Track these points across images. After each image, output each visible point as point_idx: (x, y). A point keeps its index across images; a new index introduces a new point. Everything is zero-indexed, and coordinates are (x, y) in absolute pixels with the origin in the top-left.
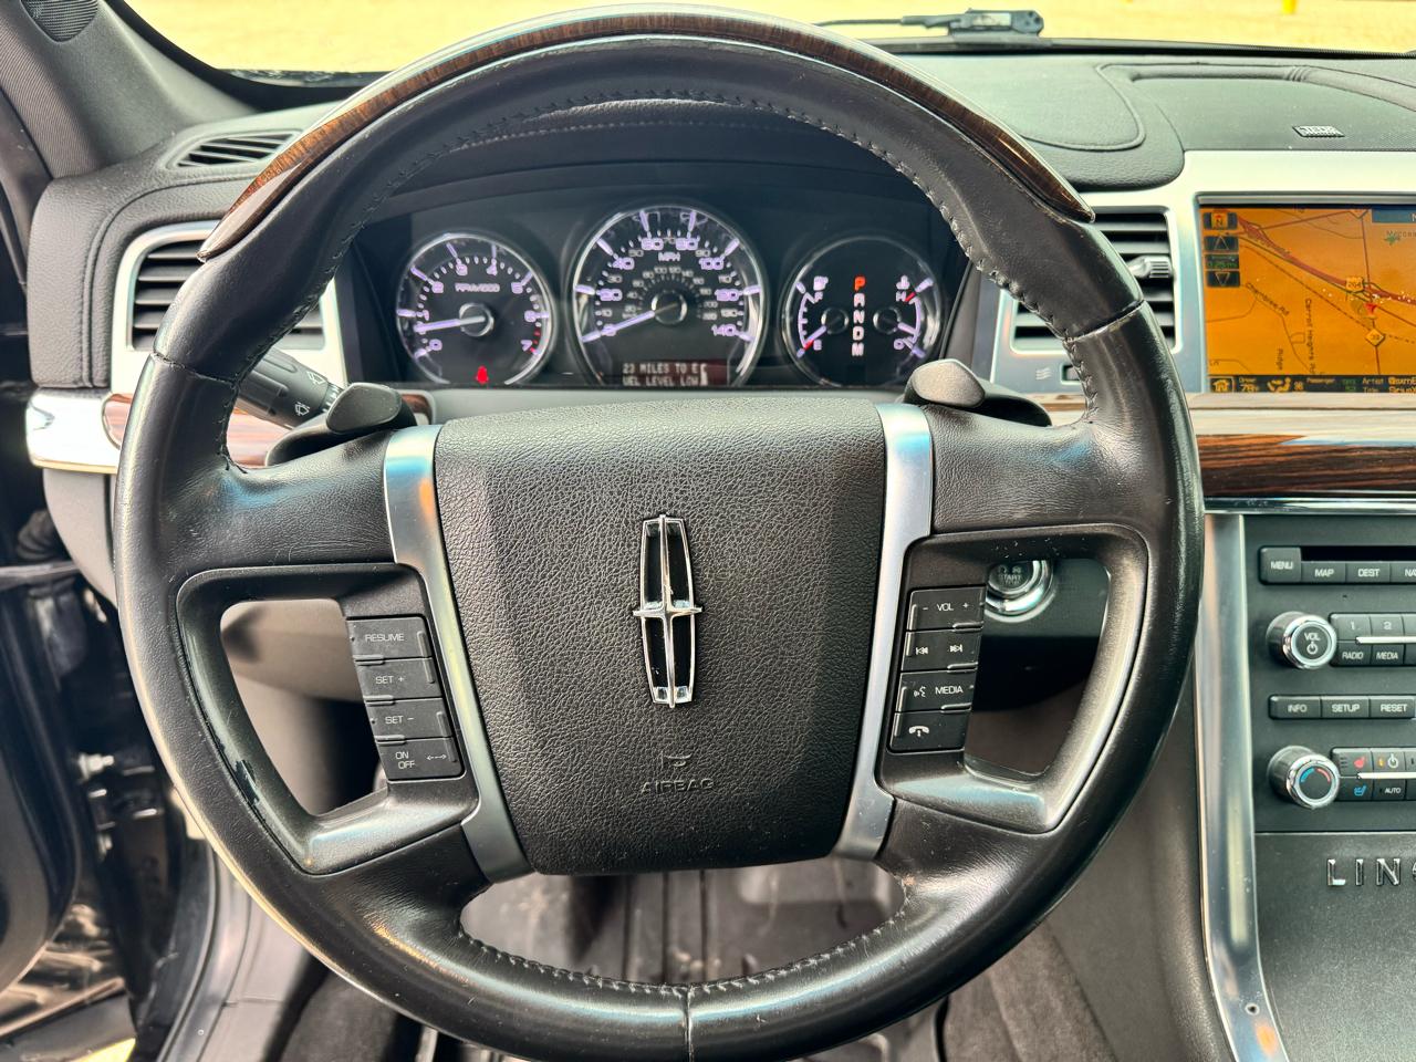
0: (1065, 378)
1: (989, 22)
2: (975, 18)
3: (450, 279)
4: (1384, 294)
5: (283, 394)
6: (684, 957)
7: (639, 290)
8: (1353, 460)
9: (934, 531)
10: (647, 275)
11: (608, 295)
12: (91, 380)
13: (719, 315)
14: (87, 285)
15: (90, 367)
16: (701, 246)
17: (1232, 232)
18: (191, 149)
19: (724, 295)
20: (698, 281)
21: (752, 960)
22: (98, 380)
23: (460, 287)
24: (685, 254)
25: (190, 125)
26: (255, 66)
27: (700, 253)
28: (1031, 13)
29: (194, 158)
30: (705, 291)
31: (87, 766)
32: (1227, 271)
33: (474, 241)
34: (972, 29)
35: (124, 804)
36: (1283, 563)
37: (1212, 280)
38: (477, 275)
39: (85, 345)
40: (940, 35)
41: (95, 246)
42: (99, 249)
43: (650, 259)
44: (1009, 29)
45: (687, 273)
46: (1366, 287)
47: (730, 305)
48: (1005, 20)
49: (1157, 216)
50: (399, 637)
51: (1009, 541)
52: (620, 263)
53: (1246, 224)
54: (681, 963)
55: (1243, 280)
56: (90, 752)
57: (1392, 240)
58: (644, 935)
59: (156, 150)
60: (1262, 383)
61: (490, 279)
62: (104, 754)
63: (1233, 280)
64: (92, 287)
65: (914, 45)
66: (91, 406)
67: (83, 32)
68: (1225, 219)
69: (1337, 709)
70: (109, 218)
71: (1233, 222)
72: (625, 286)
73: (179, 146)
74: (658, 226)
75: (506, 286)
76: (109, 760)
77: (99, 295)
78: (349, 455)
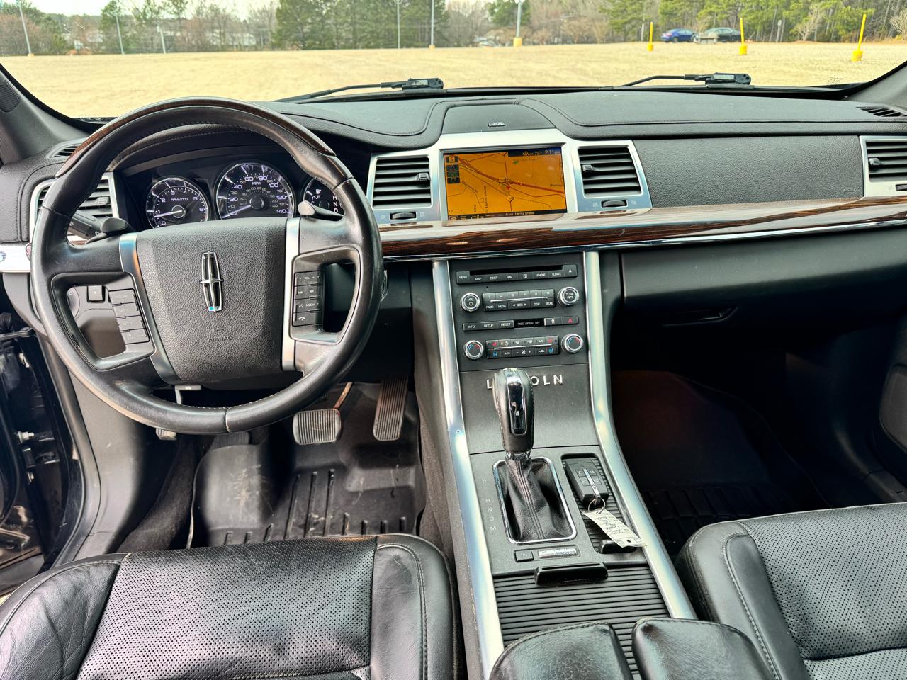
0: (391, 218)
1: (418, 84)
2: (411, 83)
3: (168, 197)
4: (512, 183)
5: (90, 228)
6: (317, 516)
7: (245, 197)
8: (483, 238)
9: (300, 254)
10: (248, 191)
11: (232, 199)
12: (21, 238)
13: (279, 205)
14: (19, 203)
15: (21, 233)
16: (269, 178)
17: (456, 163)
18: (60, 150)
19: (280, 197)
20: (268, 192)
21: (347, 514)
22: (24, 238)
23: (173, 200)
24: (262, 182)
25: (59, 142)
26: (90, 116)
27: (269, 181)
28: (437, 79)
29: (61, 154)
30: (272, 196)
31: (22, 436)
32: (455, 178)
33: (178, 181)
34: (411, 87)
35: (41, 458)
36: (463, 276)
37: (450, 181)
38: (179, 195)
39: (19, 225)
40: (399, 90)
41: (21, 188)
42: (23, 189)
43: (248, 185)
44: (427, 87)
45: (264, 189)
46: (506, 180)
47: (282, 201)
48: (426, 83)
49: (425, 159)
50: (126, 296)
51: (321, 255)
52: (237, 187)
53: (462, 160)
54: (314, 518)
55: (461, 181)
56: (23, 431)
57: (515, 163)
58: (298, 509)
59: (45, 152)
60: (468, 217)
61: (184, 196)
62: (29, 432)
63: (457, 181)
64: (21, 203)
65: (387, 95)
66: (21, 249)
67: (15, 109)
68: (454, 159)
69: (486, 326)
70: (26, 178)
71: (457, 159)
72: (239, 196)
73: (55, 150)
74: (251, 172)
75: (191, 199)
76: (32, 434)
77: (24, 206)
78: (109, 240)
